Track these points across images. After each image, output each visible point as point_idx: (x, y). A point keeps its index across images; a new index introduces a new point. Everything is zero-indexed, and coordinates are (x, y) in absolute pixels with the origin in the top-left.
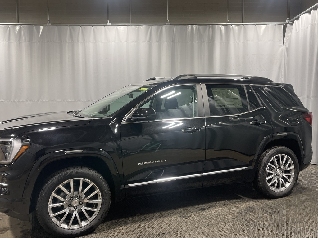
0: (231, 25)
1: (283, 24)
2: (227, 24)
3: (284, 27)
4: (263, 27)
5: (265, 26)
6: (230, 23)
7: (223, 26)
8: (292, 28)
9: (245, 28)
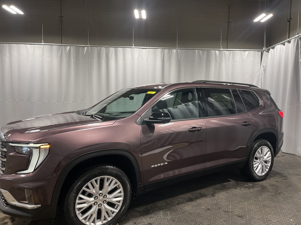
0: (223, 50)
1: (261, 51)
2: (221, 49)
3: (261, 53)
4: (247, 52)
5: (248, 52)
6: (223, 49)
7: (217, 51)
8: (268, 55)
9: (233, 52)
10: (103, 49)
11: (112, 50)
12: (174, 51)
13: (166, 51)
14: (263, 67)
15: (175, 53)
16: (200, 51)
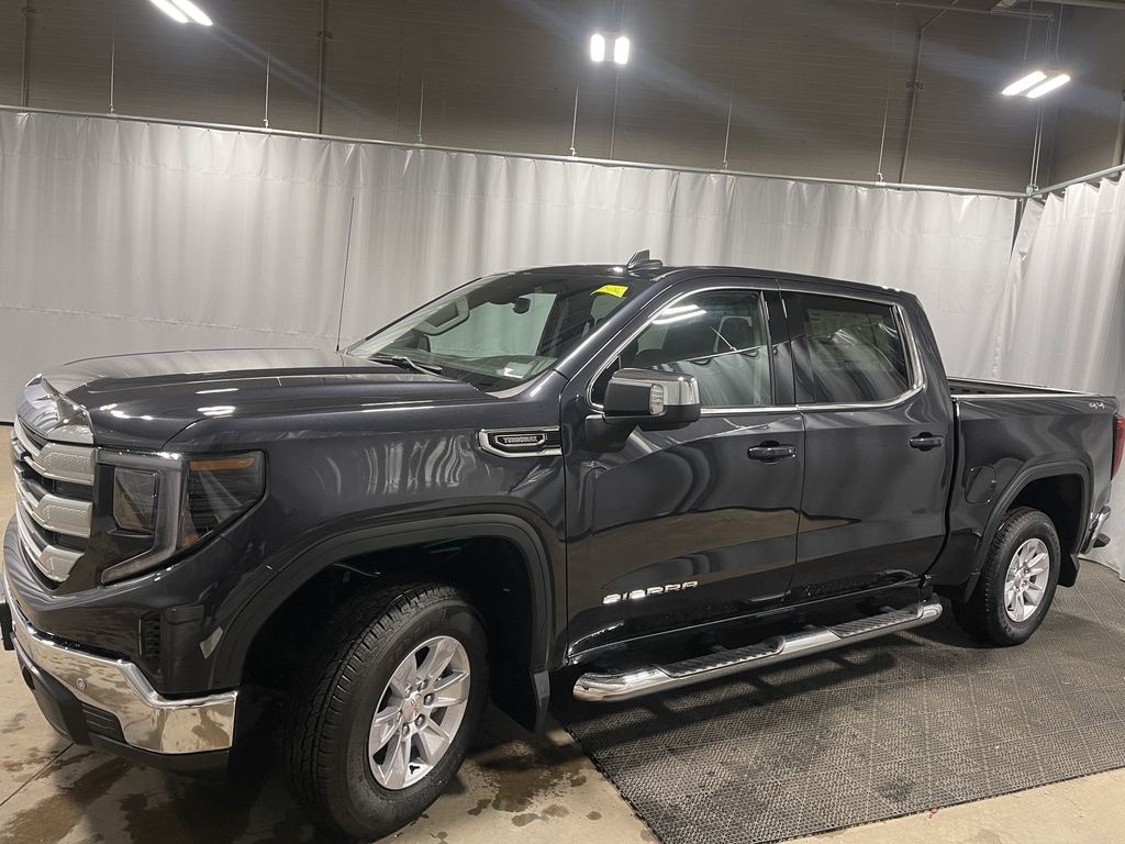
0: (886, 187)
1: (1018, 198)
2: (877, 183)
3: (1019, 204)
4: (968, 200)
5: (971, 197)
6: (884, 184)
7: (864, 189)
8: (1041, 213)
9: (920, 199)
10: (470, 161)
11: (498, 164)
12: (714, 179)
13: (686, 178)
14: (1022, 254)
15: (714, 187)
16: (804, 186)
